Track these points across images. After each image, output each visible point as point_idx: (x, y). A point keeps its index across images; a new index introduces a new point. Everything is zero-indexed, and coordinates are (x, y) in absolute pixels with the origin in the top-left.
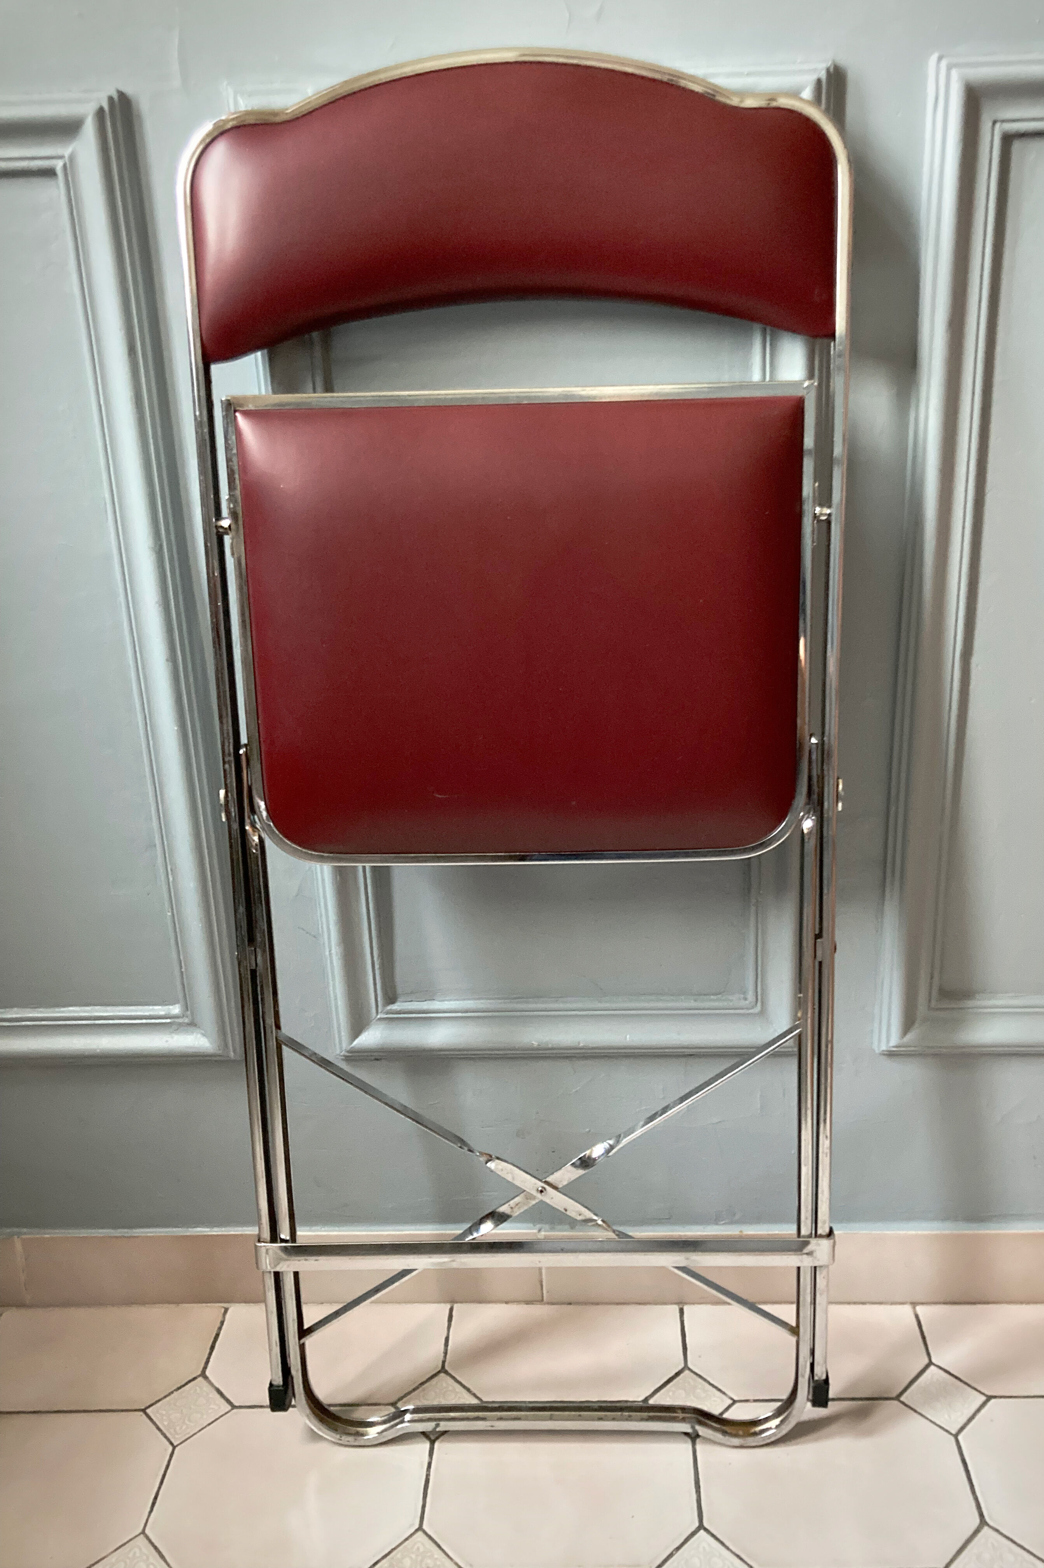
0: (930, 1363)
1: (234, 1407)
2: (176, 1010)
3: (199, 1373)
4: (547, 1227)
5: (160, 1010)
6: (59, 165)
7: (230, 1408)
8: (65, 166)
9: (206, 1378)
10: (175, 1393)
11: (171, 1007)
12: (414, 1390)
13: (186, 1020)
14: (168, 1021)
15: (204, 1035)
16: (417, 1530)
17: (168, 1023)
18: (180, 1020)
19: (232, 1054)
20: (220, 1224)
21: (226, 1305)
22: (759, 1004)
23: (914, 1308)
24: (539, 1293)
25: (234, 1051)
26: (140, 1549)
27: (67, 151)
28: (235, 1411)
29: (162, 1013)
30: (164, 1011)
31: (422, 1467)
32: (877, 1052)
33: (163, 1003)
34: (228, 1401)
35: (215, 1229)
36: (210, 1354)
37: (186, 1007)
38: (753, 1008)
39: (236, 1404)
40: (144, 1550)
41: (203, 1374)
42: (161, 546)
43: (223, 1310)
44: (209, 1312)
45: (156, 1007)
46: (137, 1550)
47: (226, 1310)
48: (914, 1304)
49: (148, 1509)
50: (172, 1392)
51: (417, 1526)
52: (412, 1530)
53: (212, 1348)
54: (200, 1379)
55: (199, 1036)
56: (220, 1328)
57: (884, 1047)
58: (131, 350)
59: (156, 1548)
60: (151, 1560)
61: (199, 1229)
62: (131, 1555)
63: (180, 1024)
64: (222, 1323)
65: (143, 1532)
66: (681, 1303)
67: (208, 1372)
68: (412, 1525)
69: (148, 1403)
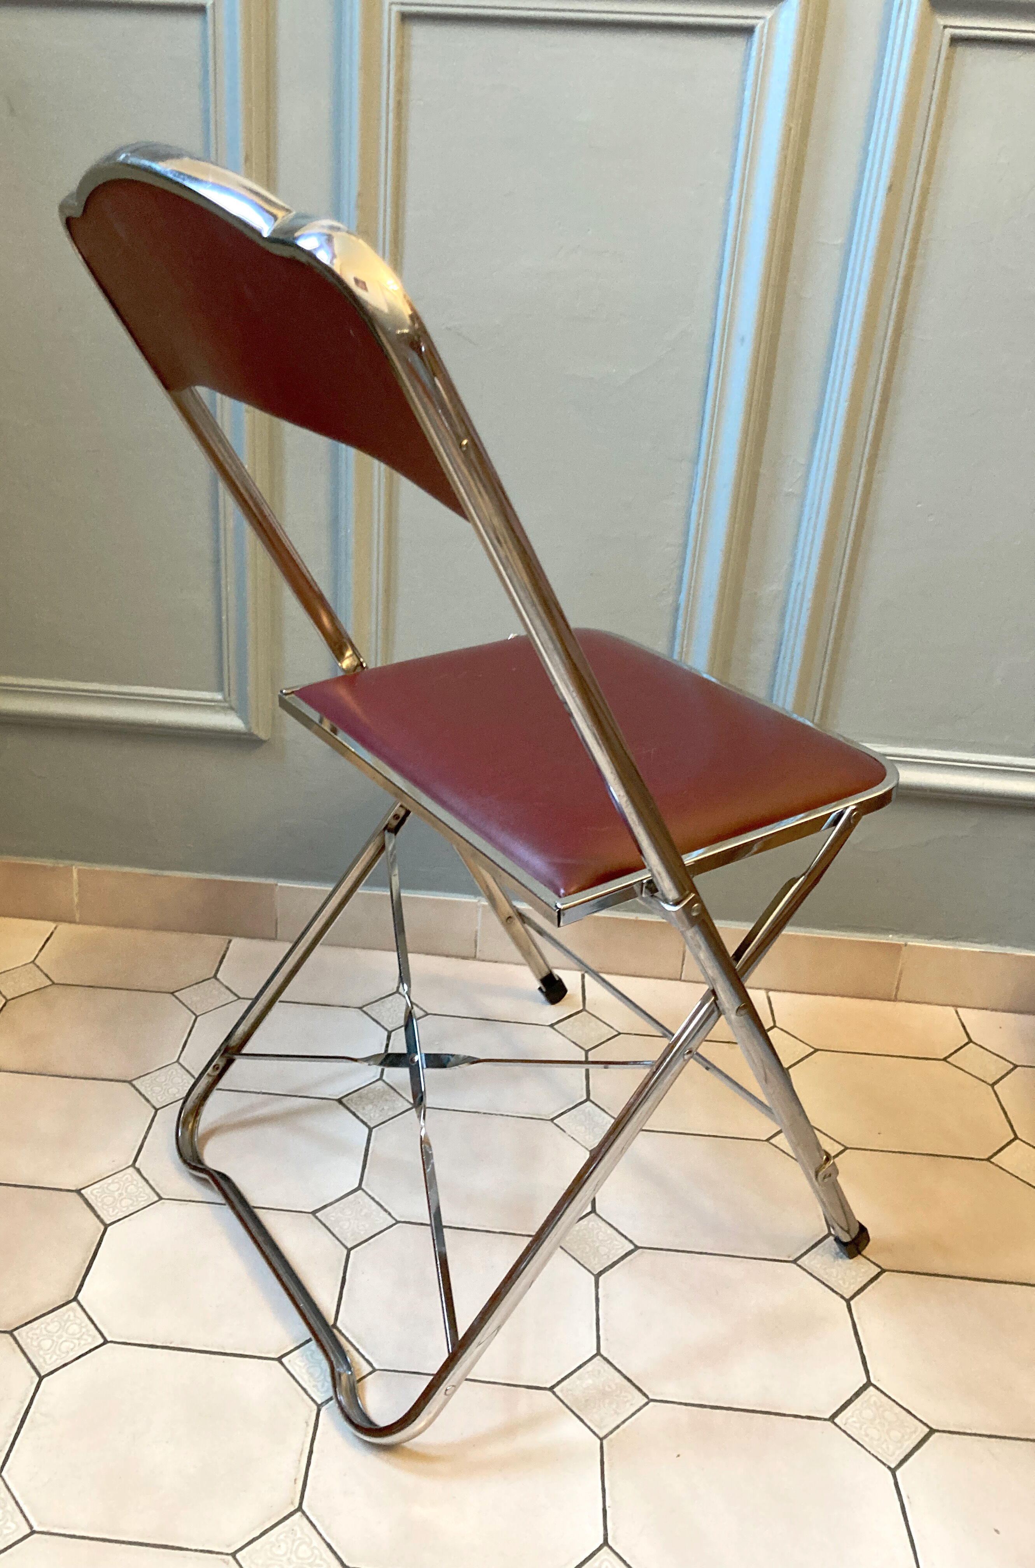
1: (239, 998)
2: (219, 697)
3: (212, 975)
5: (207, 695)
7: (236, 999)
9: (218, 980)
10: (194, 986)
11: (215, 694)
12: (377, 1002)
13: (226, 704)
14: (214, 704)
15: (239, 718)
16: (378, 1080)
17: (215, 706)
18: (223, 705)
21: (229, 937)
23: (768, 993)
26: (176, 1070)
29: (209, 697)
33: (210, 690)
34: (236, 995)
36: (220, 965)
37: (228, 695)
39: (241, 996)
40: (179, 1071)
41: (215, 977)
43: (227, 941)
44: (215, 942)
45: (205, 693)
46: (173, 1071)
47: (230, 942)
48: (768, 990)
49: (180, 1049)
50: (192, 986)
51: (378, 1077)
52: (375, 1079)
53: (221, 962)
54: (213, 980)
55: (236, 717)
56: (226, 950)
59: (187, 1071)
60: (184, 1077)
62: (169, 1073)
63: (221, 707)
64: (228, 947)
65: (178, 1061)
67: (218, 976)
68: (374, 1077)
69: (175, 990)
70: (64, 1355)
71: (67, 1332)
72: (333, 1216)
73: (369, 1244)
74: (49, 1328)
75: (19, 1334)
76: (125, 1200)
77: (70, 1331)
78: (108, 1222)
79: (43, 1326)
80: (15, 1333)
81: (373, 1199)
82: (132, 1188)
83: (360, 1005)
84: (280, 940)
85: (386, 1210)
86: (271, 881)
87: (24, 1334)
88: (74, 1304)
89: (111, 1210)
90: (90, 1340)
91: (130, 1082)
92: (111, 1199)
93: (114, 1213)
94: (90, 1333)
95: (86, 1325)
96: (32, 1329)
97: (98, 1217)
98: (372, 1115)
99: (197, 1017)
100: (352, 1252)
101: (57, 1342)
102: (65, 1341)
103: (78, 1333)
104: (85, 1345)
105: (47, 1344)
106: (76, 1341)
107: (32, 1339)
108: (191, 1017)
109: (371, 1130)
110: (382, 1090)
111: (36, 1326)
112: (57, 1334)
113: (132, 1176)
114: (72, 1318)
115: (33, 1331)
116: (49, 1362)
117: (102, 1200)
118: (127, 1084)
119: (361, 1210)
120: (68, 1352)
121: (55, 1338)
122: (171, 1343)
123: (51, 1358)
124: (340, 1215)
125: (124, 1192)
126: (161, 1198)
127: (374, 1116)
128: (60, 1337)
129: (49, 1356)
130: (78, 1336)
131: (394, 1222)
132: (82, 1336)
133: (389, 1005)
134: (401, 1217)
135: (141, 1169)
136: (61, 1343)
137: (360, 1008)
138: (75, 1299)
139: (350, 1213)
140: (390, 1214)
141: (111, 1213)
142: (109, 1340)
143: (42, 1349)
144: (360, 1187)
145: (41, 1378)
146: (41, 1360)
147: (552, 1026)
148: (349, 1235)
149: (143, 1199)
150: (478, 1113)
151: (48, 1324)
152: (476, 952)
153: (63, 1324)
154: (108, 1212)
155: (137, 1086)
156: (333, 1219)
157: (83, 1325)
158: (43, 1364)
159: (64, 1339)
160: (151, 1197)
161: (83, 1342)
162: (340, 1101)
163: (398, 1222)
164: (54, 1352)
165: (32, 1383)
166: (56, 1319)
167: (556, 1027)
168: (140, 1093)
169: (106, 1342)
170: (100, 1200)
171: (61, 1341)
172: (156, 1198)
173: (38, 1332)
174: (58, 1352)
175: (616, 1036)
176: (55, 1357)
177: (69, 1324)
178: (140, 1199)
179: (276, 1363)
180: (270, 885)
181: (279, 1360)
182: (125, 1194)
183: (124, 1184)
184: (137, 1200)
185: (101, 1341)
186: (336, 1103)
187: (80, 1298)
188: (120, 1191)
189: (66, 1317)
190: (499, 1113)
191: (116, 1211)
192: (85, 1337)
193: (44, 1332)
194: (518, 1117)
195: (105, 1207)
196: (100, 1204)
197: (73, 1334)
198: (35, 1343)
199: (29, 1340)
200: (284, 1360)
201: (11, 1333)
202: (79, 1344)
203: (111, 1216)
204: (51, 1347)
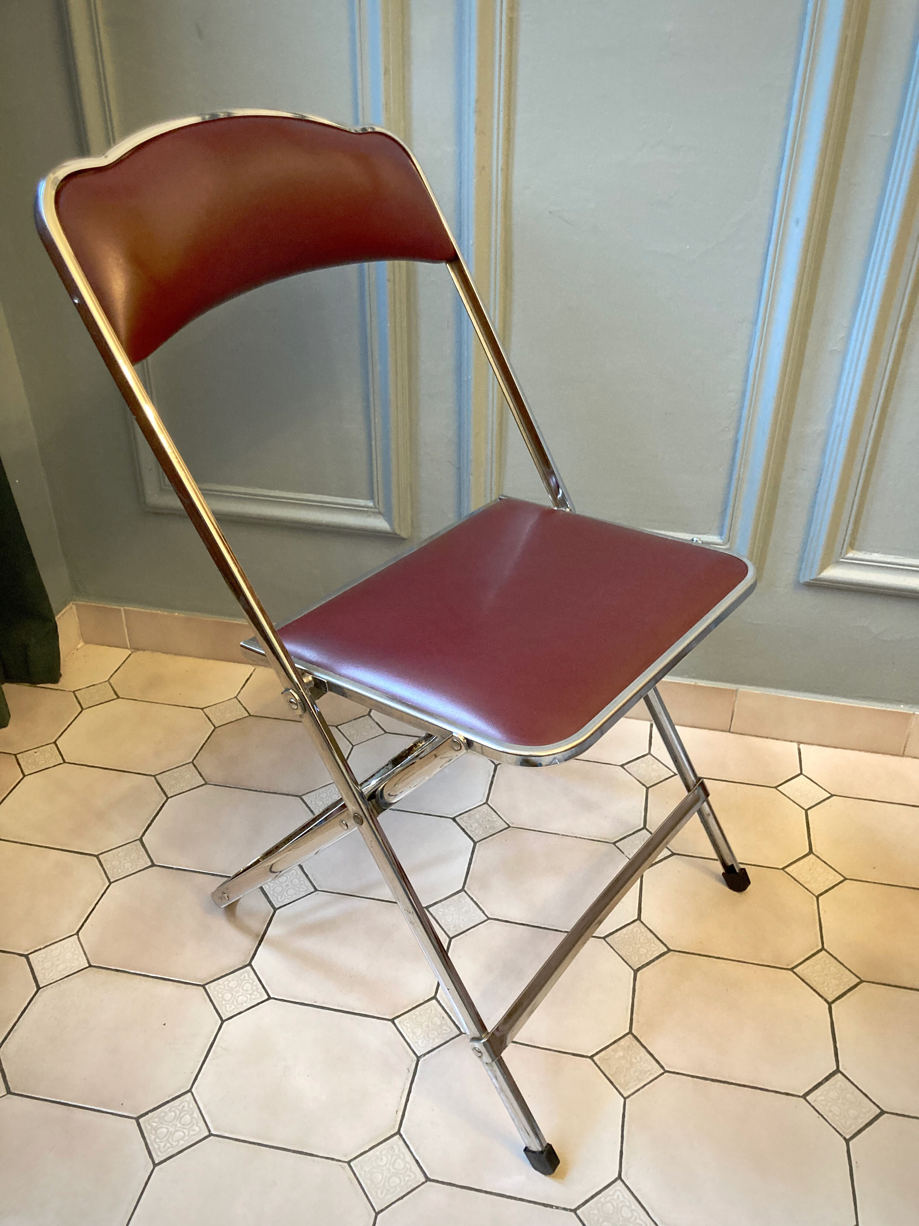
0: (801, 773)
1: (386, 732)
2: (371, 504)
7: (383, 732)
9: (369, 717)
10: (353, 721)
11: (367, 501)
13: (377, 510)
14: (366, 509)
15: (386, 521)
16: (484, 804)
18: (372, 510)
23: (799, 745)
28: (385, 735)
29: (363, 505)
30: (364, 503)
31: (489, 776)
32: (801, 582)
33: (364, 499)
34: (383, 729)
37: (374, 503)
38: (723, 545)
41: (368, 715)
45: (359, 500)
46: (333, 789)
48: (799, 743)
51: (484, 801)
52: (482, 803)
54: (366, 718)
55: (384, 521)
62: (330, 791)
63: (373, 512)
67: (371, 715)
68: (481, 801)
69: (338, 724)
70: (239, 1006)
71: (242, 989)
72: (441, 911)
73: (466, 935)
74: (230, 985)
75: (209, 987)
76: (290, 890)
77: (245, 988)
78: (277, 907)
79: (226, 983)
80: (207, 987)
81: (472, 899)
82: (296, 881)
85: (481, 909)
87: (212, 988)
88: (249, 968)
89: (279, 897)
90: (259, 995)
91: (300, 797)
92: (281, 889)
93: (282, 900)
94: (259, 991)
95: (256, 985)
96: (218, 984)
97: (270, 902)
98: (477, 832)
99: (353, 746)
100: (453, 940)
101: (235, 996)
102: (241, 995)
103: (251, 990)
104: (254, 999)
105: (228, 996)
106: (249, 996)
107: (218, 992)
108: (348, 746)
109: (475, 843)
110: (486, 812)
111: (221, 983)
112: (235, 990)
113: (296, 871)
114: (247, 978)
115: (219, 986)
116: (228, 1010)
117: (274, 890)
118: (298, 798)
119: (462, 908)
120: (242, 1004)
121: (234, 993)
122: (315, 1002)
123: (230, 1007)
124: (447, 911)
125: (289, 883)
126: (316, 890)
127: (479, 833)
128: (238, 992)
129: (228, 1006)
130: (250, 992)
131: (486, 918)
132: (253, 992)
134: (492, 915)
135: (303, 867)
136: (238, 996)
138: (250, 964)
139: (453, 909)
140: (483, 912)
141: (279, 900)
142: (272, 996)
143: (225, 1000)
144: (463, 890)
145: (223, 1021)
146: (224, 1008)
147: (622, 766)
148: (451, 926)
149: (303, 890)
150: (558, 834)
151: (230, 982)
153: (240, 982)
154: (277, 898)
155: (305, 800)
156: (441, 913)
157: (255, 984)
158: (224, 1011)
159: (240, 994)
160: (309, 888)
161: (253, 997)
162: (454, 819)
163: (489, 919)
164: (233, 1003)
165: (216, 1024)
166: (235, 978)
167: (625, 767)
168: (307, 806)
169: (269, 998)
170: (272, 889)
171: (238, 995)
172: (313, 890)
173: (222, 987)
174: (236, 1004)
175: (672, 776)
176: (233, 1007)
177: (244, 982)
178: (301, 890)
179: (390, 1023)
181: (392, 1021)
182: (290, 885)
183: (290, 878)
184: (299, 891)
185: (266, 997)
186: (451, 820)
187: (253, 963)
188: (286, 883)
189: (242, 977)
190: (574, 835)
191: (283, 898)
192: (255, 993)
193: (227, 988)
194: (588, 839)
195: (276, 894)
196: (272, 892)
197: (247, 991)
198: (220, 996)
199: (216, 993)
200: (396, 1021)
201: (203, 986)
202: (251, 998)
203: (279, 902)
204: (231, 999)
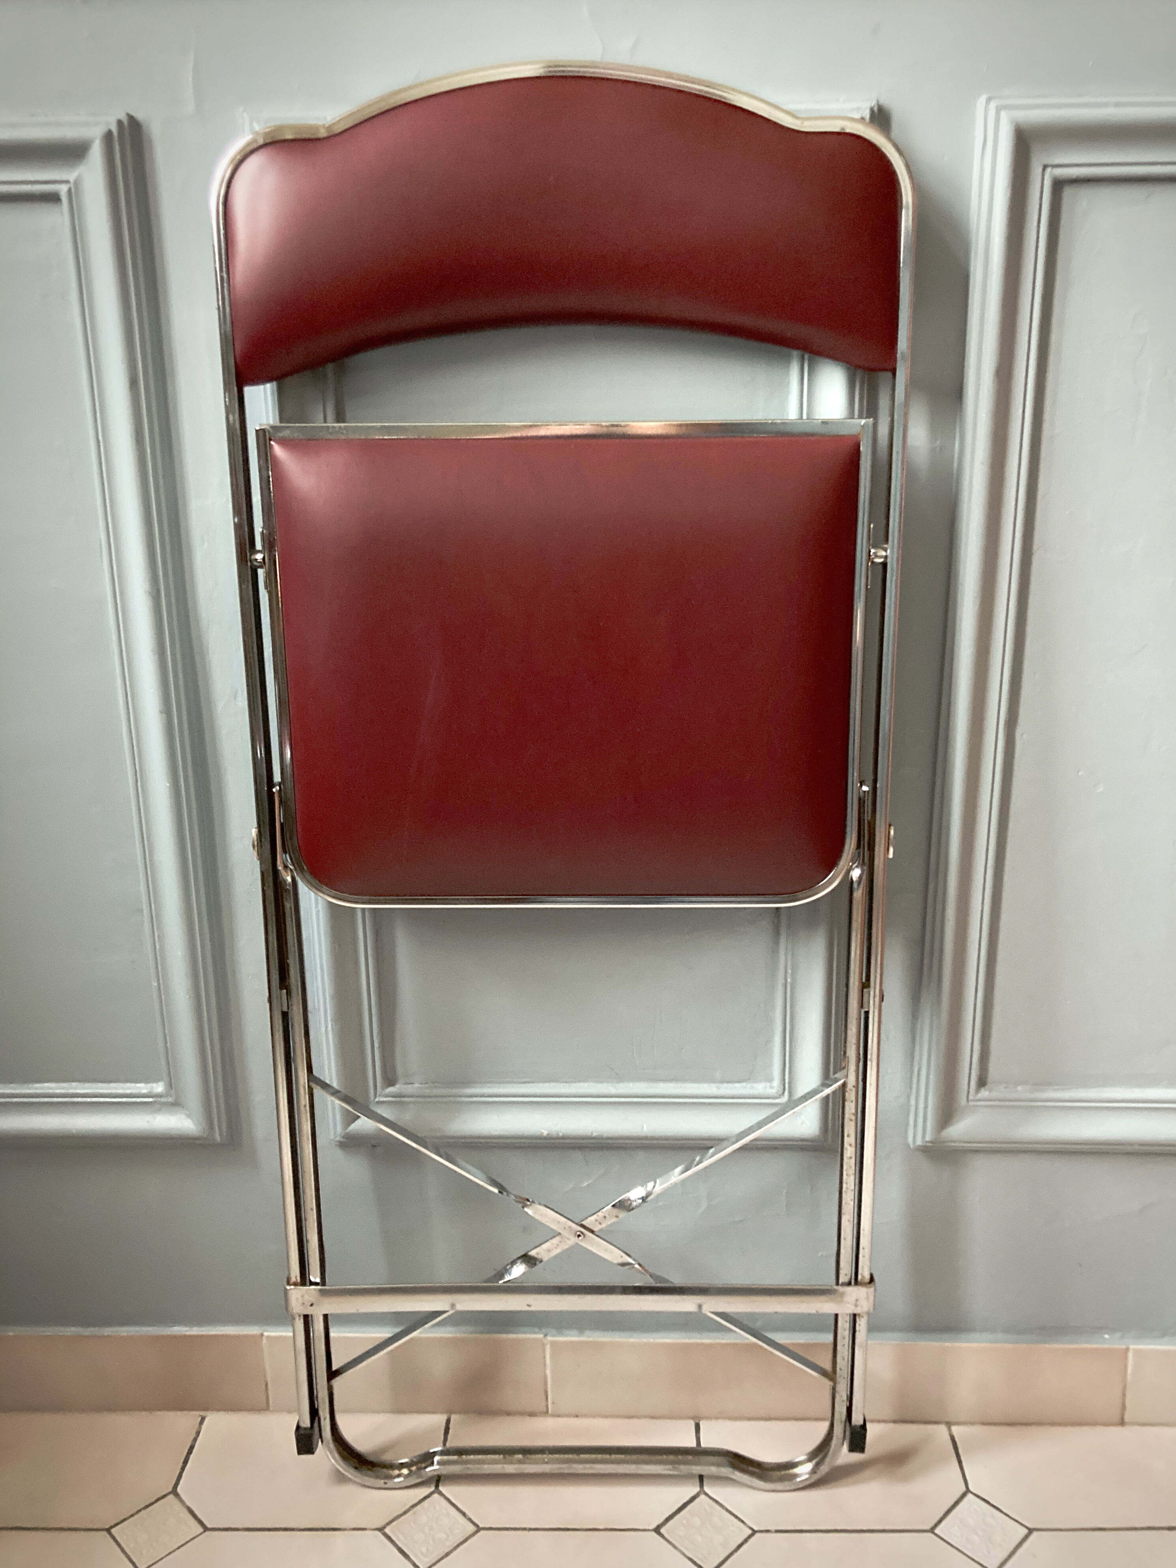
0: (968, 1492)
1: (206, 1529)
2: (159, 1088)
3: (170, 1489)
4: (554, 1332)
5: (142, 1088)
6: (63, 189)
7: (201, 1530)
8: (70, 190)
9: (177, 1495)
10: (143, 1512)
11: (154, 1085)
12: (405, 1513)
13: (170, 1100)
14: (151, 1100)
15: (188, 1116)
17: (151, 1102)
18: (163, 1100)
19: (218, 1138)
20: (200, 1323)
21: (202, 1413)
22: (786, 1093)
23: (949, 1428)
24: (544, 1404)
25: (221, 1134)
27: (72, 175)
28: (207, 1533)
29: (144, 1091)
30: (147, 1089)
32: (912, 1146)
33: (147, 1081)
34: (201, 1522)
35: (195, 1329)
36: (183, 1469)
37: (170, 1085)
38: (779, 1097)
39: (209, 1526)
41: (174, 1492)
42: (158, 591)
43: (199, 1419)
44: (184, 1421)
45: (138, 1085)
47: (203, 1419)
48: (950, 1424)
50: (140, 1511)
53: (185, 1462)
54: (171, 1496)
55: (183, 1116)
56: (195, 1440)
57: (919, 1142)
58: (133, 383)
61: (176, 1328)
64: (198, 1433)
66: (697, 1417)
67: (179, 1489)
69: (112, 1524)
83: (379, 1524)
84: (273, 1411)
86: (253, 1330)
133: (423, 1519)
137: (381, 1529)
147: (656, 1529)
152: (547, 1406)
175: (751, 1537)
180: (253, 1336)
